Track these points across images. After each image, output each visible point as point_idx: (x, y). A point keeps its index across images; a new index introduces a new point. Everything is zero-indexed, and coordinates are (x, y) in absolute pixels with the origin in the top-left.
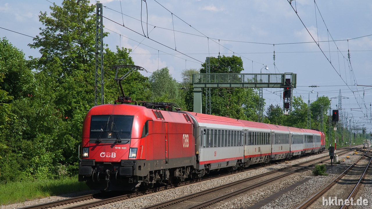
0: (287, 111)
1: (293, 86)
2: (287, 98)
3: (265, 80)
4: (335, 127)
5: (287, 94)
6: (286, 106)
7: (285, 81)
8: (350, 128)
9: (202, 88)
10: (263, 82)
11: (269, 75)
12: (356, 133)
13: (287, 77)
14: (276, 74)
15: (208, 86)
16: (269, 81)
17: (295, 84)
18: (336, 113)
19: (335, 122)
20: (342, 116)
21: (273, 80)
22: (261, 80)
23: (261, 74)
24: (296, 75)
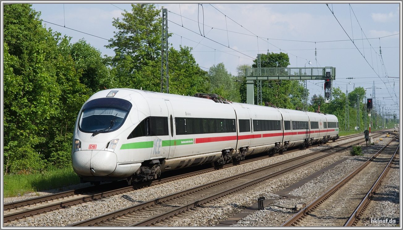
0: (328, 99)
1: (332, 78)
2: (328, 89)
3: (309, 73)
4: (369, 113)
5: (328, 85)
6: (327, 95)
7: (326, 73)
8: (383, 114)
9: (254, 80)
10: (307, 75)
11: (312, 69)
12: (388, 119)
13: (327, 70)
14: (317, 68)
15: (259, 78)
16: (312, 74)
17: (335, 76)
18: (370, 102)
19: (370, 109)
20: (376, 104)
21: (315, 73)
22: (305, 73)
23: (305, 68)
24: (335, 69)
